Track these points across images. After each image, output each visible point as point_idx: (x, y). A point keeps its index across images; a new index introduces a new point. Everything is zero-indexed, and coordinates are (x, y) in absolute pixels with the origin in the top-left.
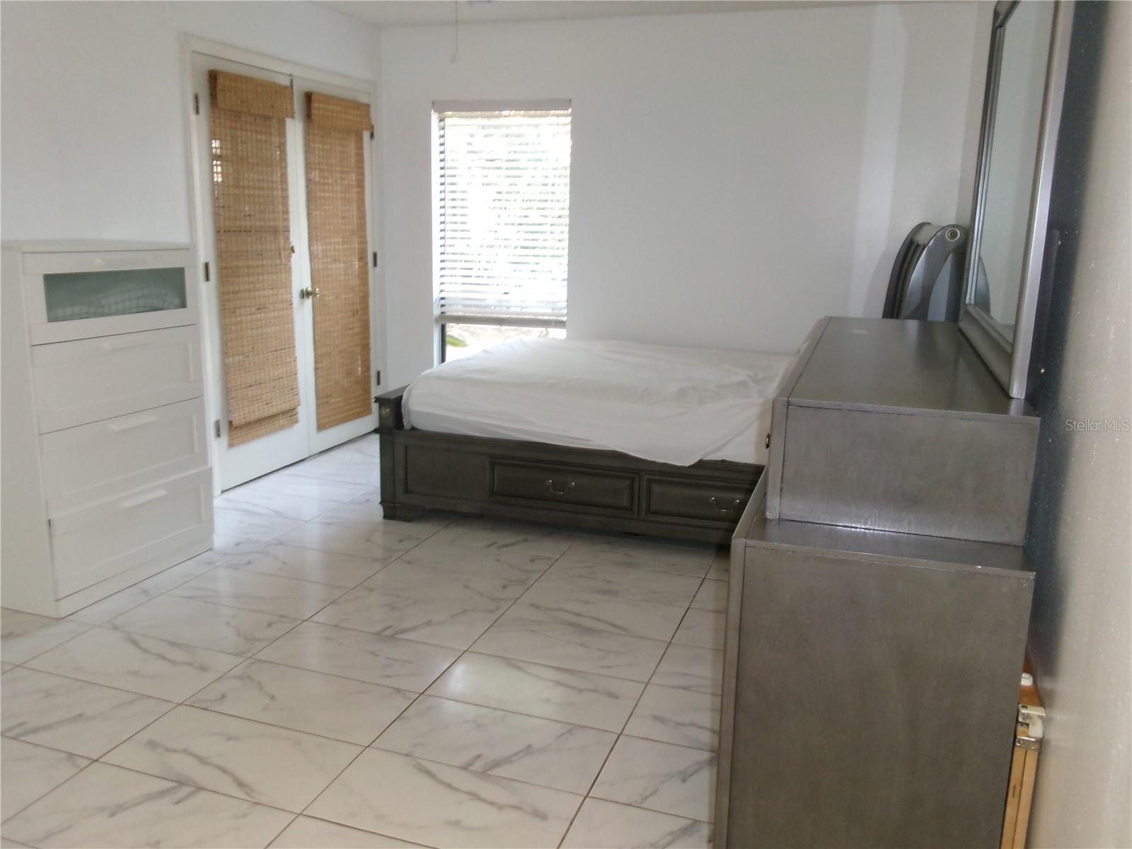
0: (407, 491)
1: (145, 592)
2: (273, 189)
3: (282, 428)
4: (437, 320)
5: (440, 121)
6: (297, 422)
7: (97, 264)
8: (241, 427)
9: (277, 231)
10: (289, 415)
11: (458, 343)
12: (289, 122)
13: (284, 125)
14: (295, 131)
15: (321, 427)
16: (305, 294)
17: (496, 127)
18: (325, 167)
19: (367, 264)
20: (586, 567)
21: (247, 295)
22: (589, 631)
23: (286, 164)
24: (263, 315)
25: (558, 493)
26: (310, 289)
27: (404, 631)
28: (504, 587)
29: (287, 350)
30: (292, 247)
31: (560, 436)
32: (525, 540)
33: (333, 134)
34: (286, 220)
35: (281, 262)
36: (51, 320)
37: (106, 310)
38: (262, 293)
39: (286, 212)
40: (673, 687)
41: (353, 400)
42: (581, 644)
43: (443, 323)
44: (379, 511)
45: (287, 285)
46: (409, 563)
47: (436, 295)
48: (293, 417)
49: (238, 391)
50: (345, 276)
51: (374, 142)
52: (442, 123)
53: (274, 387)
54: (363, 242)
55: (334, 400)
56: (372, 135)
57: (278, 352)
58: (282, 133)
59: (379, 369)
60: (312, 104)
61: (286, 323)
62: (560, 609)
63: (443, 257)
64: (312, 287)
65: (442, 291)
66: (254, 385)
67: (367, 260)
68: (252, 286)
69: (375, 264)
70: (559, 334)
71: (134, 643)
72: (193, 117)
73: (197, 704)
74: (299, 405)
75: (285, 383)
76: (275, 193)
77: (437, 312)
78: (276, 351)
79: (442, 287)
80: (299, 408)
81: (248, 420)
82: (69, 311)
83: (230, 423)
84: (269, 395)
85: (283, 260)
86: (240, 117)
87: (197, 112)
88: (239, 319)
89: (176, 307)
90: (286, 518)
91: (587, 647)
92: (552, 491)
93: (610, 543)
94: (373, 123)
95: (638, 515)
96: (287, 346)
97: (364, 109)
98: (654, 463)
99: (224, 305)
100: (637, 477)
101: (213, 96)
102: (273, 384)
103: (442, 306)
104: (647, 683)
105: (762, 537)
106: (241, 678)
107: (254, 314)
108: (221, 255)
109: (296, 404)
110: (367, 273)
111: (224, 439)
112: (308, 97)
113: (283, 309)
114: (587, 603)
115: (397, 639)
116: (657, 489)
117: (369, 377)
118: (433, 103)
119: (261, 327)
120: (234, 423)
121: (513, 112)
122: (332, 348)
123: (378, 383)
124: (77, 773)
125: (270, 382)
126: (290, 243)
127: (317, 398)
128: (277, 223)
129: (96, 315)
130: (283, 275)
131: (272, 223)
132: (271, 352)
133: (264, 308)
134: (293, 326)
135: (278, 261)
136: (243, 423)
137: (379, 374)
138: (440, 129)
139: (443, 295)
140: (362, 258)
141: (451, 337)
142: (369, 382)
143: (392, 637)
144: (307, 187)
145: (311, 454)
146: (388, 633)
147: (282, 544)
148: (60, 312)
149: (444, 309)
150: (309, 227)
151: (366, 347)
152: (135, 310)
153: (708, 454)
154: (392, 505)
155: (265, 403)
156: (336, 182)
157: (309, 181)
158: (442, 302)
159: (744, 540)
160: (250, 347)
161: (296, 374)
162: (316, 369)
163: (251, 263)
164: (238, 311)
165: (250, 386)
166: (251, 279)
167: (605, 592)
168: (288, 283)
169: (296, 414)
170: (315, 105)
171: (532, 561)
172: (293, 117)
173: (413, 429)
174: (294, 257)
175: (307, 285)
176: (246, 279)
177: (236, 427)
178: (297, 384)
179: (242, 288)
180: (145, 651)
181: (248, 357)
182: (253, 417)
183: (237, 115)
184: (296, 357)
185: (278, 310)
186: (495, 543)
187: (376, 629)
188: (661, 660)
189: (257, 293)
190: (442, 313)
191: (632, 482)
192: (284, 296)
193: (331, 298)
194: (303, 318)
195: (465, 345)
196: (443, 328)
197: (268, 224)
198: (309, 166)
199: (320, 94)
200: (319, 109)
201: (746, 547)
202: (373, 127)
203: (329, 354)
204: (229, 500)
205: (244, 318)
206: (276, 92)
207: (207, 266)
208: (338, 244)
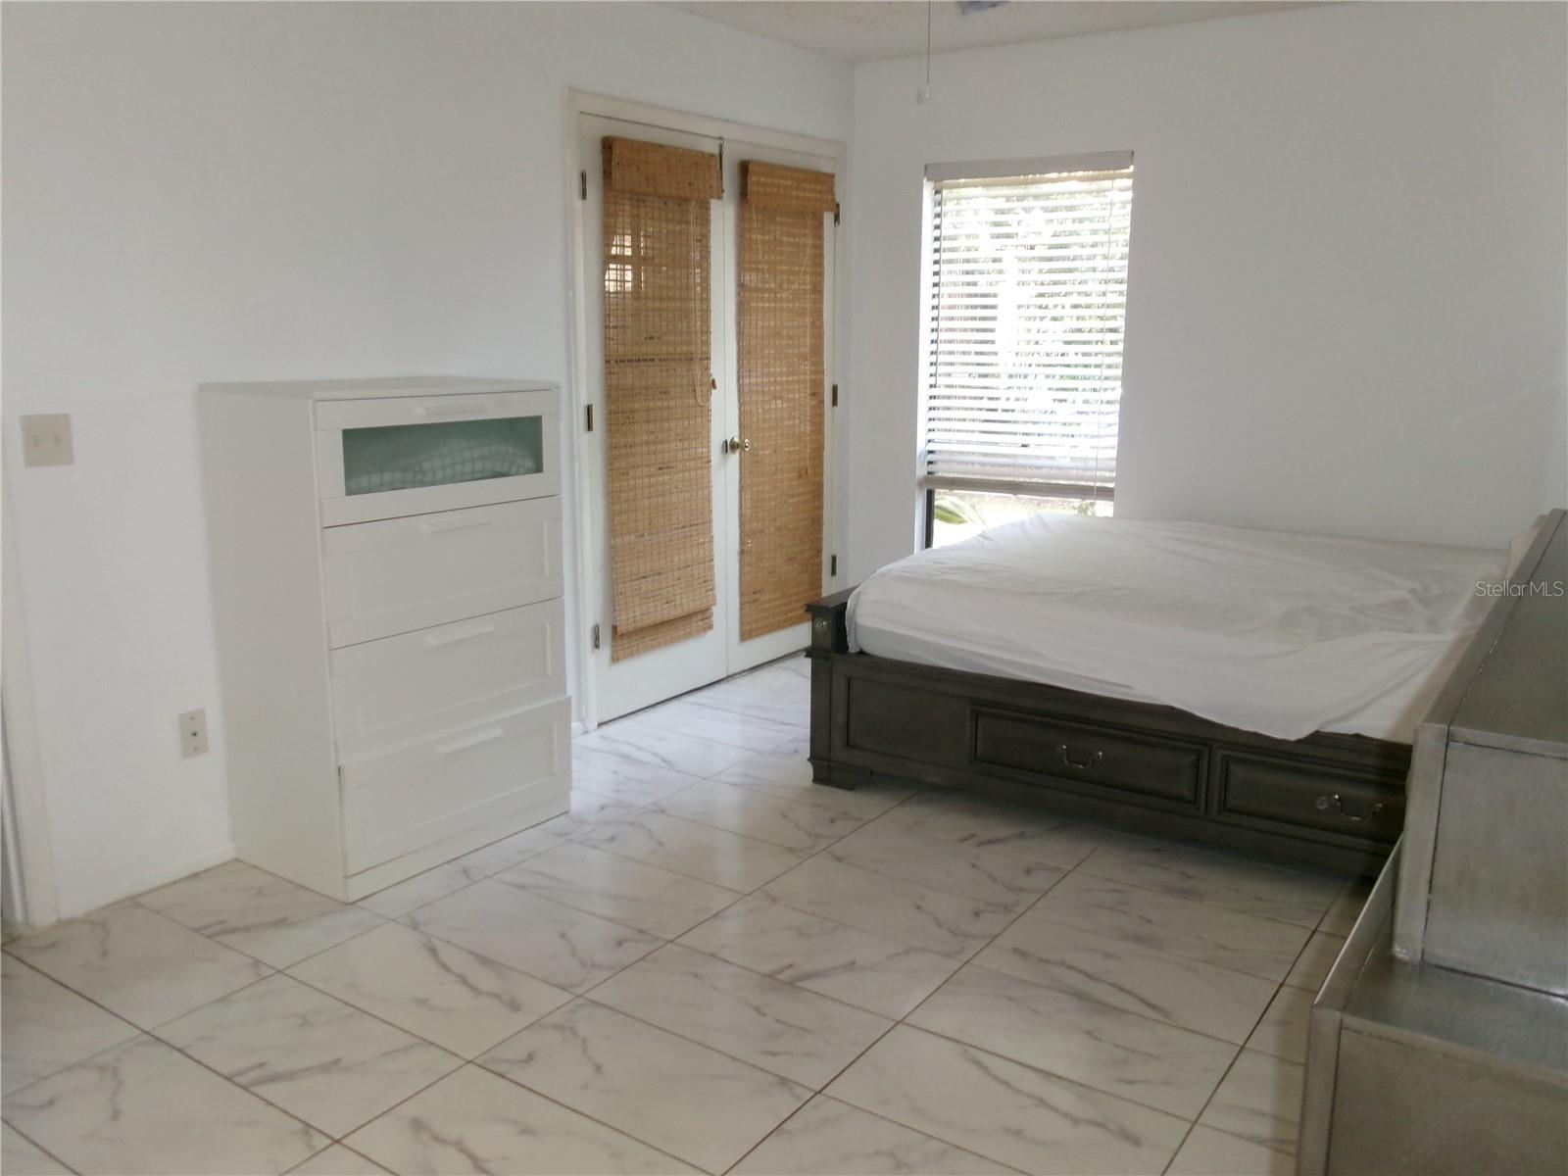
0: (848, 745)
1: (465, 872)
2: (688, 299)
3: (688, 636)
4: (921, 484)
5: (936, 193)
6: (710, 627)
7: (417, 413)
8: (628, 635)
9: (692, 359)
10: (696, 620)
11: (951, 517)
12: (714, 204)
13: (708, 209)
14: (723, 217)
15: (746, 635)
16: (730, 447)
17: (1036, 197)
18: (765, 267)
19: (822, 402)
20: (1115, 890)
21: (645, 449)
22: (1102, 1008)
23: (709, 264)
24: (667, 477)
25: (1076, 766)
26: (737, 440)
27: (809, 976)
28: (977, 914)
29: (700, 527)
30: (713, 381)
31: (1081, 677)
32: (1022, 835)
33: (779, 219)
34: (707, 343)
35: (696, 402)
36: (349, 492)
37: (429, 477)
38: (666, 446)
39: (707, 332)
40: (1240, 1136)
41: (795, 598)
42: (1089, 1033)
43: (931, 487)
44: (808, 770)
45: (703, 435)
46: (839, 860)
47: (921, 446)
48: (707, 621)
49: (627, 584)
50: (789, 420)
51: (839, 228)
52: (939, 196)
53: (679, 579)
54: (818, 370)
55: (767, 598)
56: (837, 218)
57: (687, 529)
58: (705, 221)
59: (834, 553)
60: (749, 177)
61: (701, 487)
62: (1062, 963)
63: (934, 392)
64: (740, 437)
65: (929, 441)
66: (649, 576)
67: (820, 397)
68: (652, 437)
69: (835, 402)
70: (1104, 509)
71: (433, 952)
72: (578, 203)
73: (489, 1065)
74: (715, 604)
75: (696, 572)
76: (692, 305)
77: (921, 471)
78: (683, 527)
79: (931, 435)
80: (714, 608)
81: (639, 625)
82: (376, 479)
83: (615, 628)
84: (670, 589)
85: (699, 400)
86: (644, 201)
87: (584, 196)
88: (633, 482)
89: (529, 471)
90: (678, 771)
91: (1096, 1038)
92: (1066, 762)
93: (1157, 850)
94: (838, 199)
95: (1206, 812)
96: (701, 521)
97: (824, 181)
98: (1236, 731)
99: (612, 464)
100: (1207, 752)
101: (607, 174)
102: (677, 574)
103: (930, 463)
104: (1195, 1122)
105: (1378, 1011)
106: (558, 1027)
107: (653, 476)
108: (613, 393)
109: (712, 602)
110: (822, 415)
111: (605, 651)
112: (744, 168)
113: (696, 469)
114: (1107, 956)
115: (798, 987)
116: (1239, 773)
117: (820, 564)
118: (926, 167)
119: (663, 495)
120: (618, 629)
121: (1065, 174)
122: (766, 523)
123: (834, 572)
124: (310, 1158)
125: (673, 571)
126: (711, 375)
127: (742, 594)
128: (693, 348)
129: (414, 484)
130: (699, 420)
131: (685, 348)
132: (677, 529)
133: (668, 467)
134: (710, 493)
135: (692, 401)
136: (632, 629)
137: (834, 559)
138: (935, 206)
139: (931, 447)
140: (816, 393)
141: (941, 508)
142: (819, 571)
143: (791, 983)
144: (738, 295)
145: (730, 673)
146: (786, 976)
147: (663, 811)
148: (364, 481)
149: (932, 468)
150: (738, 352)
151: (816, 522)
152: (470, 477)
153: (1329, 723)
154: (827, 763)
155: (665, 601)
156: (781, 286)
157: (741, 286)
158: (931, 457)
159: (1338, 1014)
160: (646, 523)
161: (712, 560)
162: (742, 552)
163: (652, 404)
164: (631, 473)
165: (644, 577)
166: (652, 426)
167: (1139, 939)
168: (705, 431)
169: (710, 617)
170: (753, 178)
171: (1028, 872)
172: (720, 198)
173: (861, 653)
174: (716, 395)
175: (733, 434)
176: (645, 427)
177: (622, 635)
178: (713, 575)
179: (638, 439)
180: (444, 967)
181: (643, 535)
182: (647, 621)
183: (638, 198)
184: (713, 537)
185: (689, 470)
186: (974, 836)
187: (768, 967)
188: (1223, 1079)
189: (659, 447)
190: (929, 473)
191: (1198, 760)
192: (699, 450)
193: (767, 452)
194: (725, 480)
195: (962, 522)
196: (930, 495)
197: (678, 349)
198: (742, 266)
199: (761, 164)
200: (758, 183)
201: (1341, 1028)
202: (838, 206)
203: (762, 531)
204: (603, 738)
205: (639, 482)
206: (696, 164)
207: (589, 409)
208: (781, 374)
